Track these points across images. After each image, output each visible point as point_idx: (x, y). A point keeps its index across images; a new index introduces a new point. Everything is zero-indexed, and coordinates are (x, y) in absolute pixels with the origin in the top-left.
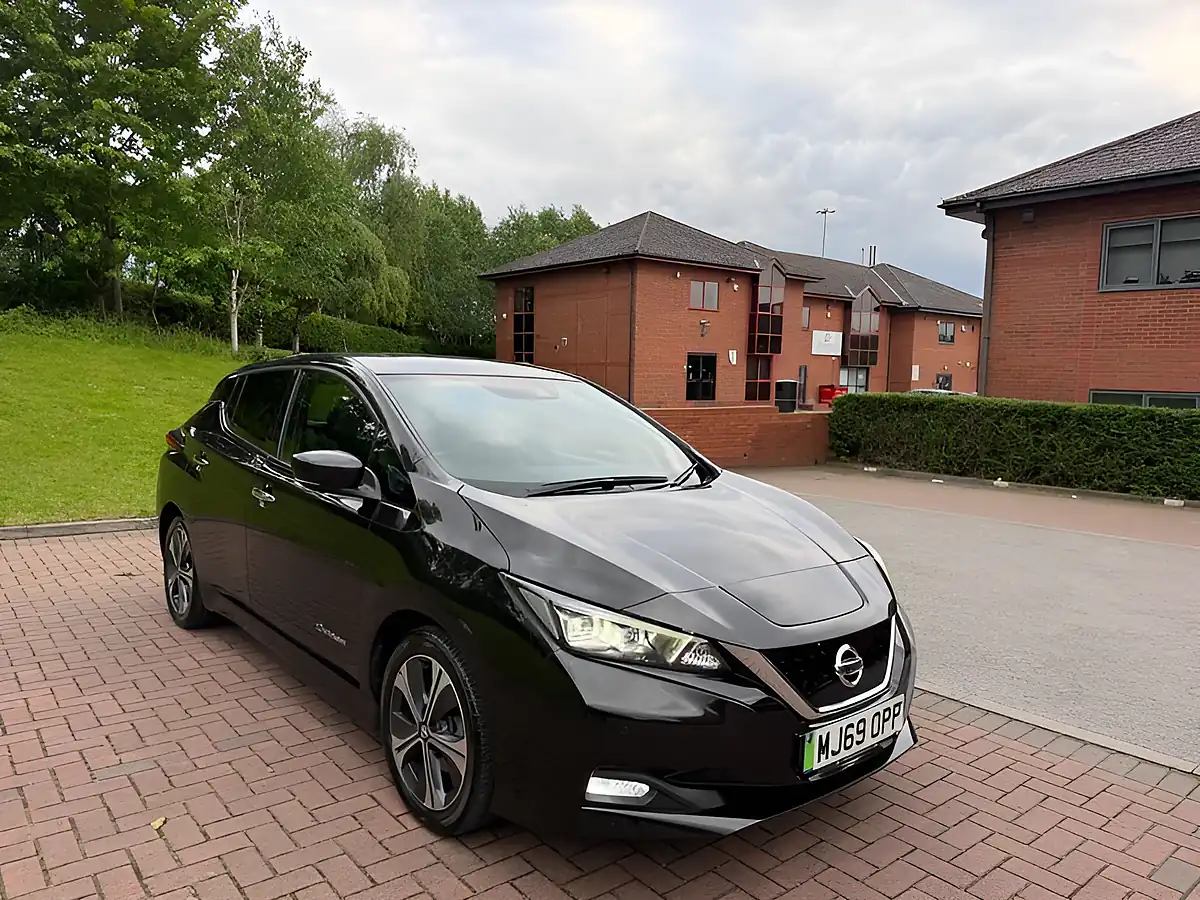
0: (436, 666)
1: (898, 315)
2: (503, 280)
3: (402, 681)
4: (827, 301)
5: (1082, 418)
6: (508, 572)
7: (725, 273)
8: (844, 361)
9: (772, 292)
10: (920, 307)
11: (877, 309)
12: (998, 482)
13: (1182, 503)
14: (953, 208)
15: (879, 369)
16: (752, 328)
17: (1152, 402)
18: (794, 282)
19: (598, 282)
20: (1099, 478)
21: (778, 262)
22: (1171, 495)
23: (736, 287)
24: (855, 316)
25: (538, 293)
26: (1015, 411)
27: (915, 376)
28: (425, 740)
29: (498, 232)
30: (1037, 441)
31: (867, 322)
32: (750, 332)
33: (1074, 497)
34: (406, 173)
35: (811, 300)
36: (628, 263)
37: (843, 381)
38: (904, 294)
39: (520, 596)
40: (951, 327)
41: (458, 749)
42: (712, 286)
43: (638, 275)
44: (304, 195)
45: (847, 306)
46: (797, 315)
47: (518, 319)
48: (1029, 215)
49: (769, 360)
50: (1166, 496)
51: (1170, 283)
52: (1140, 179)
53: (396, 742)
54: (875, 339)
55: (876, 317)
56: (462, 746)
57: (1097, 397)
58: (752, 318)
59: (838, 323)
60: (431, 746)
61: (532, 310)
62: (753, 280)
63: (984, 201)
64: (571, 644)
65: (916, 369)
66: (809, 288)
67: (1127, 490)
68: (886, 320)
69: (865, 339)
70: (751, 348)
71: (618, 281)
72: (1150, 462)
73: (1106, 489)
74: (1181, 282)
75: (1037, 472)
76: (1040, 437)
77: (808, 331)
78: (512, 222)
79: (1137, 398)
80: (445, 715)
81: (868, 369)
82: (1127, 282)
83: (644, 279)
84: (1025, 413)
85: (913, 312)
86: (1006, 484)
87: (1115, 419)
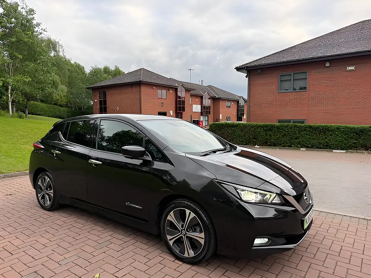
0: (188, 212)
1: (215, 100)
2: (94, 89)
3: (171, 217)
4: (196, 96)
5: (278, 128)
6: (217, 179)
7: (168, 87)
8: (202, 114)
9: (182, 93)
10: (221, 98)
11: (209, 98)
12: (256, 146)
13: (305, 149)
14: (238, 69)
15: (211, 116)
16: (176, 104)
17: (294, 122)
18: (187, 90)
19: (129, 90)
20: (284, 144)
21: (183, 84)
22: (302, 147)
23: (171, 91)
24: (204, 100)
25: (107, 93)
26: (260, 126)
27: (221, 118)
28: (184, 235)
29: (90, 74)
30: (266, 135)
31: (207, 102)
32: (176, 105)
33: (278, 149)
34: (61, 54)
35: (192, 96)
36: (139, 84)
37: (202, 120)
38: (217, 94)
39: (223, 186)
40: (229, 103)
41: (200, 237)
42: (164, 91)
43: (142, 87)
44: (35, 60)
45: (202, 97)
46: (189, 100)
47: (101, 102)
48: (259, 71)
49: (182, 113)
50: (301, 148)
51: (296, 90)
52: (288, 62)
53: (169, 237)
54: (210, 107)
55: (210, 100)
56: (202, 235)
57: (279, 122)
58: (176, 101)
59: (199, 102)
60: (187, 237)
61: (105, 98)
62: (176, 90)
63: (247, 67)
64: (243, 199)
65: (221, 115)
66: (192, 92)
67: (291, 147)
68: (212, 101)
69: (207, 107)
70: (176, 110)
71: (135, 89)
72: (296, 139)
73: (285, 147)
74: (299, 90)
75: (266, 143)
76: (267, 133)
77: (192, 105)
78: (93, 71)
79: (289, 121)
80: (193, 226)
81: (208, 116)
82: (285, 90)
83: (144, 89)
84: (263, 126)
85: (219, 99)
86: (259, 147)
87: (286, 127)
